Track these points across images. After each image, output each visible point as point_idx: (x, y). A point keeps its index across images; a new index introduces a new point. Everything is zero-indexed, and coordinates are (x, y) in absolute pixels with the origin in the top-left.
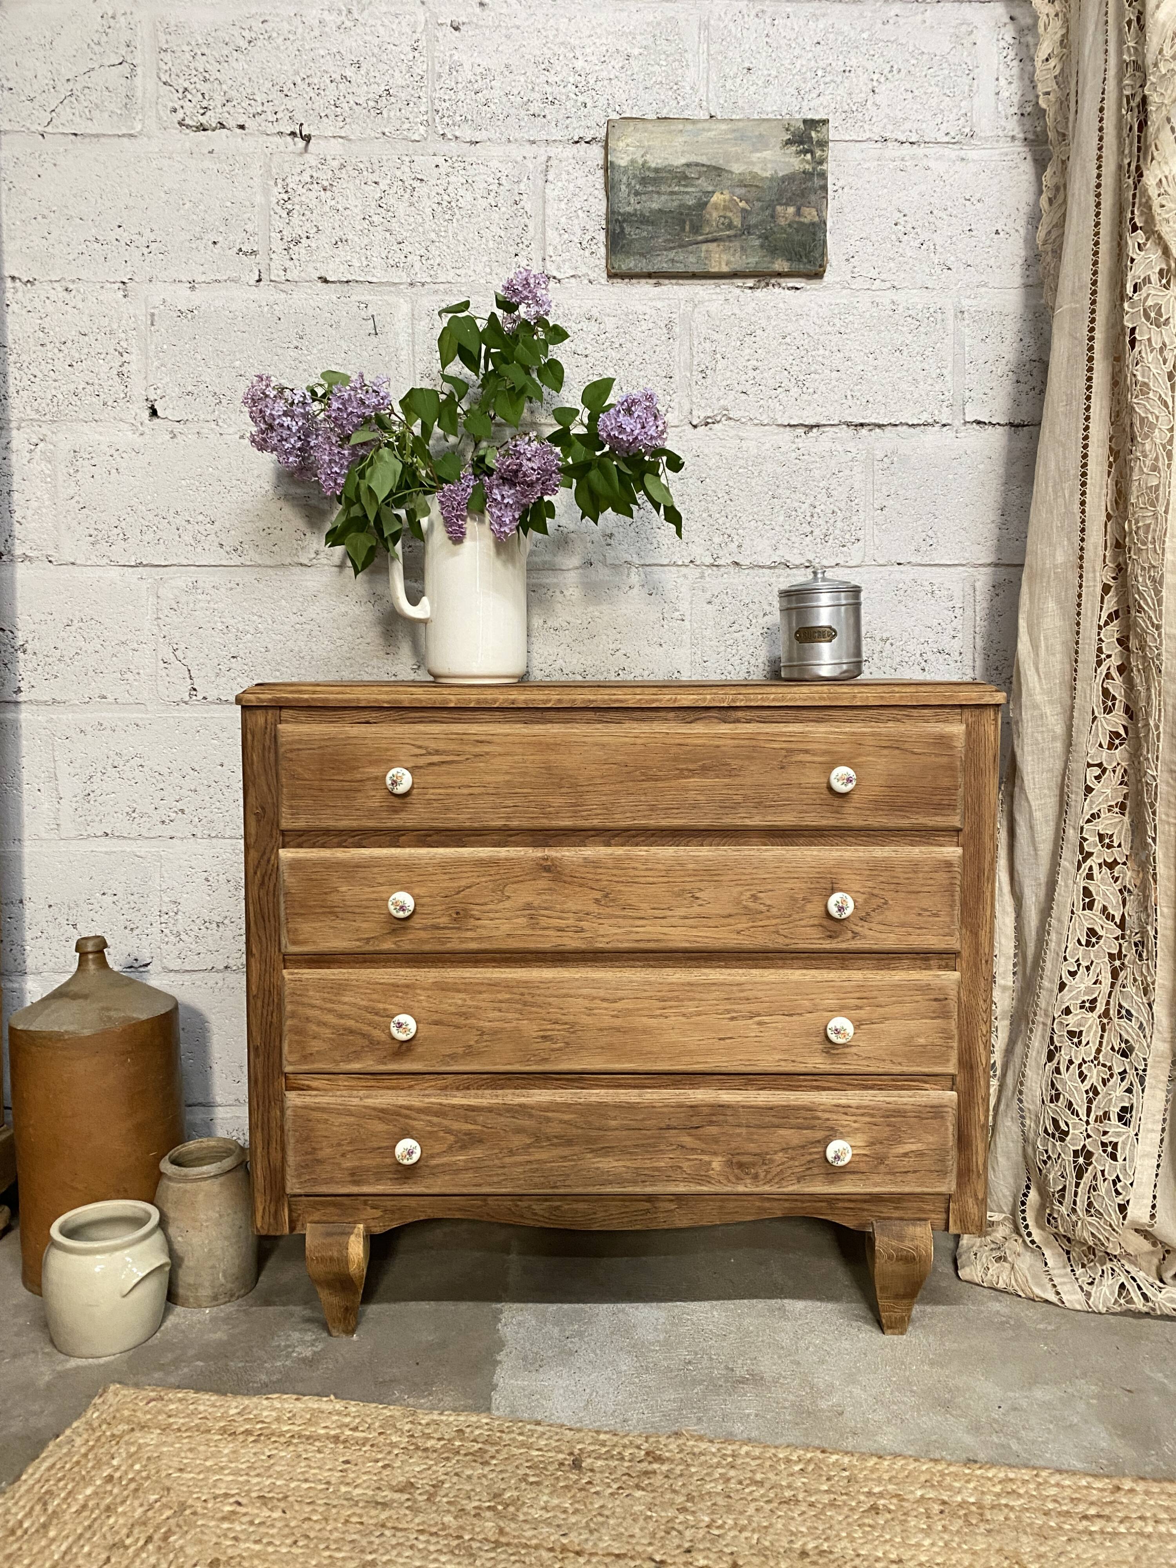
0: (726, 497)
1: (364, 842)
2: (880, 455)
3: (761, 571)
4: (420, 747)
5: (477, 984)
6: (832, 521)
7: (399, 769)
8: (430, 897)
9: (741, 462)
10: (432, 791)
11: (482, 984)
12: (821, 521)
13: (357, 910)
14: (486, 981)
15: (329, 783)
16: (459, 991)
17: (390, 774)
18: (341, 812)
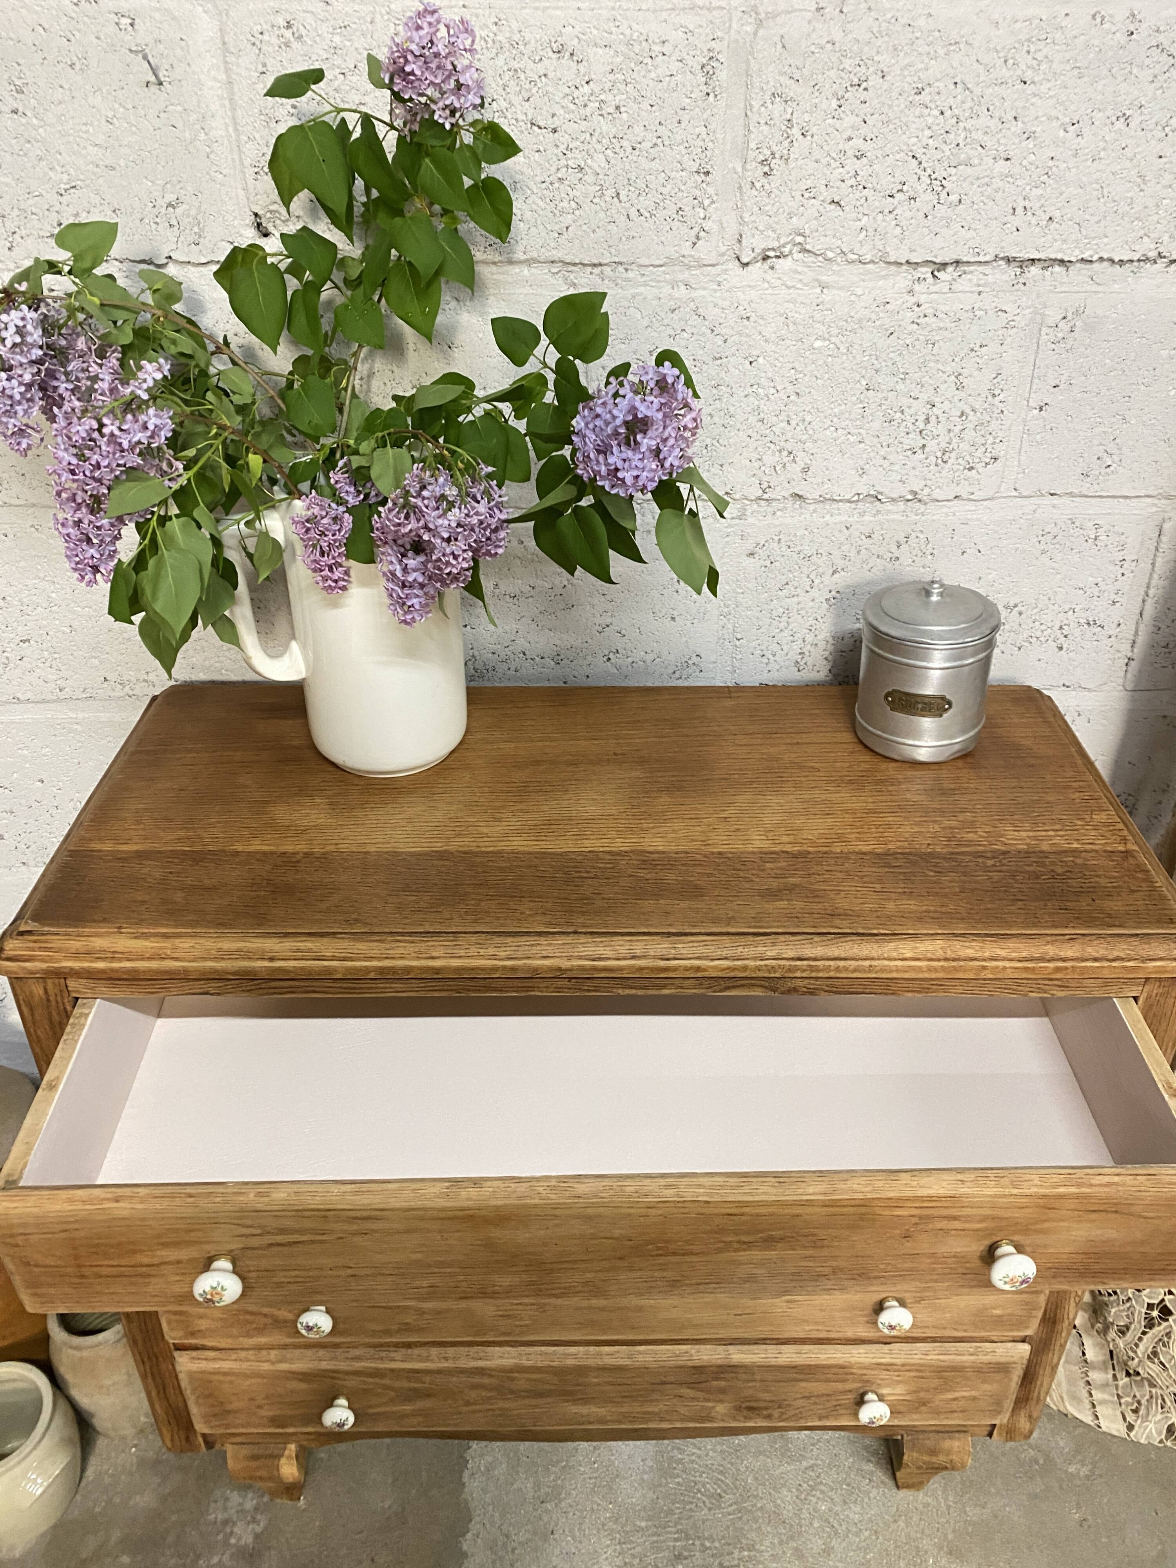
0: (790, 389)
2: (1053, 315)
3: (835, 505)
6: (957, 430)
9: (821, 329)
12: (941, 429)
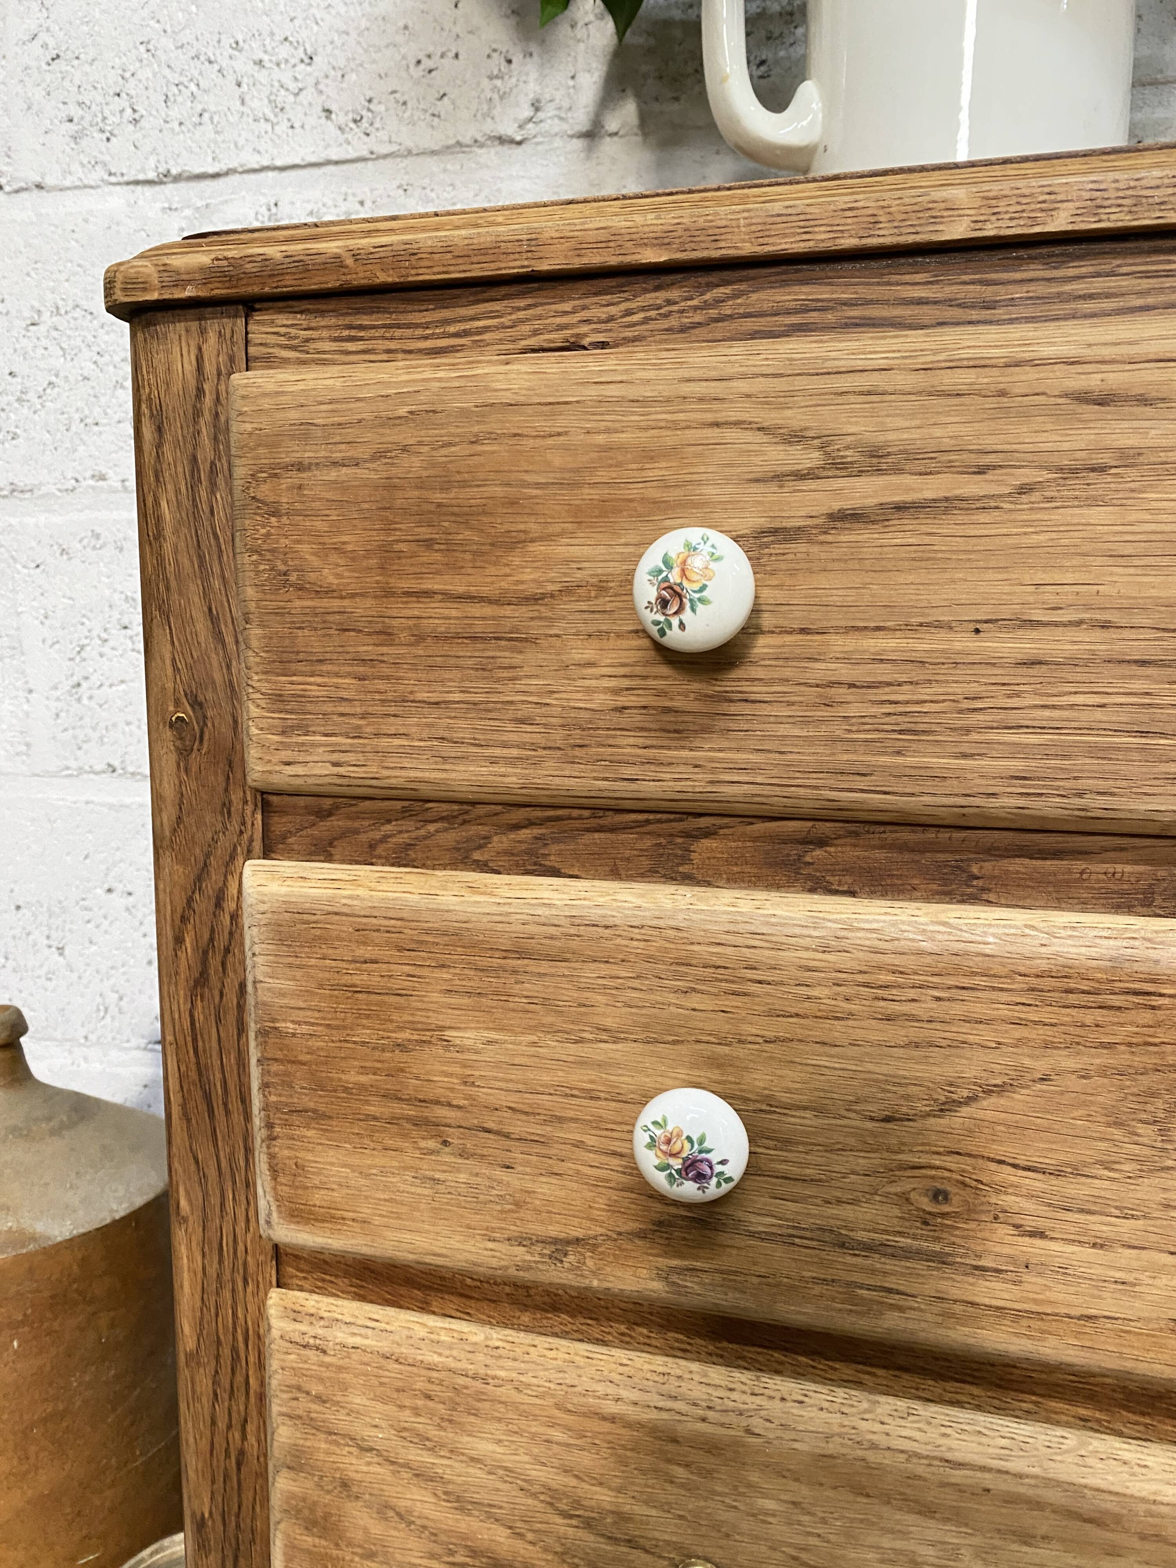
1: (553, 855)
4: (795, 437)
5: (1012, 1500)
7: (694, 534)
8: (819, 1110)
10: (839, 643)
11: (1037, 1505)
13: (519, 1127)
14: (1052, 1496)
15: (416, 609)
16: (928, 1511)
17: (652, 558)
18: (463, 728)
